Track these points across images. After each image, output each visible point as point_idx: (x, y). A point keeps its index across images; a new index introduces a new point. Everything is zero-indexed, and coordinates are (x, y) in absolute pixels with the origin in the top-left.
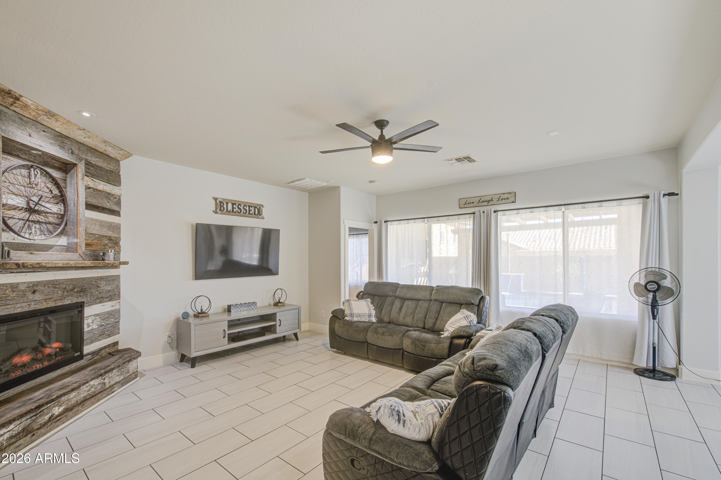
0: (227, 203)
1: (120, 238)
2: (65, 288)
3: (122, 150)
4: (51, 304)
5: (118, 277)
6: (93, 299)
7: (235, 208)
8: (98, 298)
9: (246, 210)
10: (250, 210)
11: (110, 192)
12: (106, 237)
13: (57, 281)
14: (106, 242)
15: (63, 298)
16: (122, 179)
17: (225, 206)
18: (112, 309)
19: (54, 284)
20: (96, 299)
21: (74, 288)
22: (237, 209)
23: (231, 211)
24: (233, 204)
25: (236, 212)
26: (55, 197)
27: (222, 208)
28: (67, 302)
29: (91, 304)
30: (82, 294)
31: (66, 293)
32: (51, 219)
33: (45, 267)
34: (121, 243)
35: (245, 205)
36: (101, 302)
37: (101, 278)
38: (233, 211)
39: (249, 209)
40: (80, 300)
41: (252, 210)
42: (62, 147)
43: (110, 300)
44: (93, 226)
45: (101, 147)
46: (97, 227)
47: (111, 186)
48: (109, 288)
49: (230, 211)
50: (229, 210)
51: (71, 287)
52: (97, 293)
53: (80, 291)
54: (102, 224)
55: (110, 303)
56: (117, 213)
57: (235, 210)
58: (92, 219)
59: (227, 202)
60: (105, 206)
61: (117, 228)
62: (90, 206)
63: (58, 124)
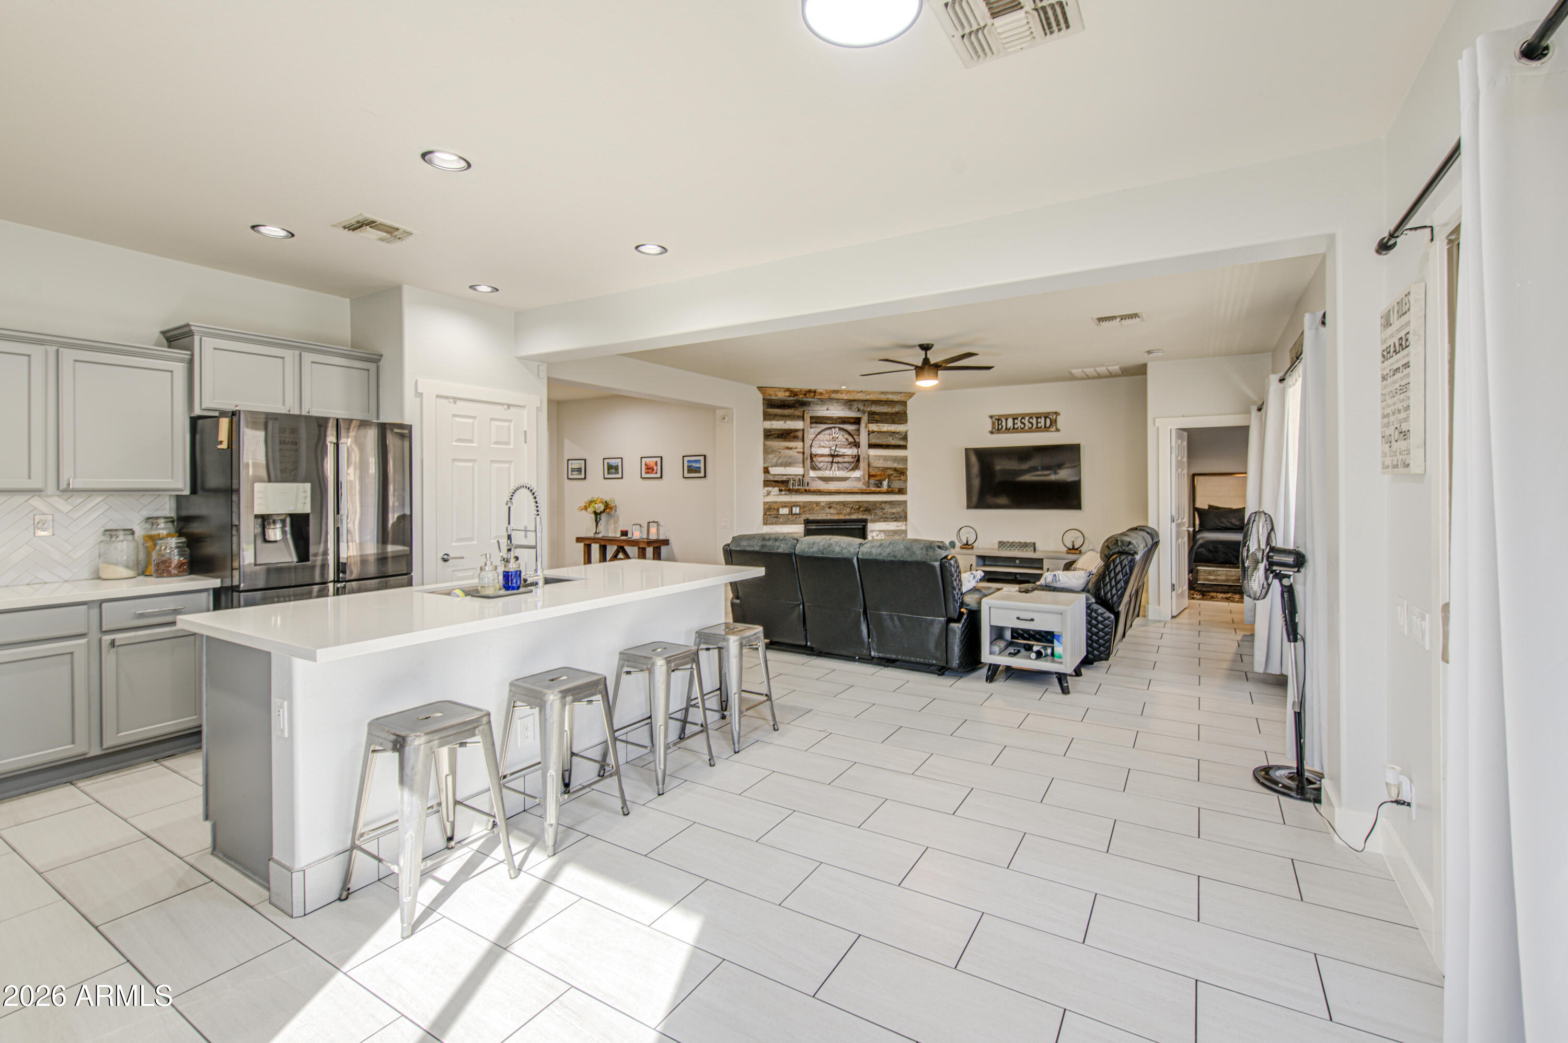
0: (1006, 420)
1: (907, 469)
2: (852, 507)
3: (901, 393)
4: (842, 517)
5: (905, 502)
6: (876, 518)
7: (1017, 423)
8: (882, 518)
9: (1032, 424)
10: (1037, 423)
11: (895, 431)
12: (891, 468)
13: (846, 502)
14: (891, 472)
15: (850, 514)
16: (908, 415)
17: (1004, 424)
18: (897, 528)
19: (844, 504)
20: (880, 518)
21: (859, 508)
22: (1019, 424)
23: (1012, 428)
24: (1014, 419)
25: (1017, 428)
26: (850, 443)
27: (1000, 427)
28: (854, 517)
29: (873, 521)
30: (867, 513)
31: (853, 511)
32: (847, 459)
33: (822, 492)
34: (908, 473)
35: (1031, 418)
36: (885, 521)
37: (886, 502)
38: (1014, 428)
39: (1037, 421)
40: (865, 517)
41: (1040, 422)
42: (850, 409)
43: (895, 521)
44: (877, 461)
45: (883, 397)
46: (881, 461)
47: (896, 425)
48: (894, 511)
49: (1009, 429)
50: (1008, 427)
51: (857, 507)
52: (881, 514)
53: (865, 511)
54: (886, 458)
55: (896, 523)
56: (904, 447)
57: (1016, 426)
58: (876, 456)
59: (1006, 417)
60: (889, 443)
61: (904, 460)
62: (871, 446)
63: (843, 395)
